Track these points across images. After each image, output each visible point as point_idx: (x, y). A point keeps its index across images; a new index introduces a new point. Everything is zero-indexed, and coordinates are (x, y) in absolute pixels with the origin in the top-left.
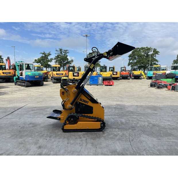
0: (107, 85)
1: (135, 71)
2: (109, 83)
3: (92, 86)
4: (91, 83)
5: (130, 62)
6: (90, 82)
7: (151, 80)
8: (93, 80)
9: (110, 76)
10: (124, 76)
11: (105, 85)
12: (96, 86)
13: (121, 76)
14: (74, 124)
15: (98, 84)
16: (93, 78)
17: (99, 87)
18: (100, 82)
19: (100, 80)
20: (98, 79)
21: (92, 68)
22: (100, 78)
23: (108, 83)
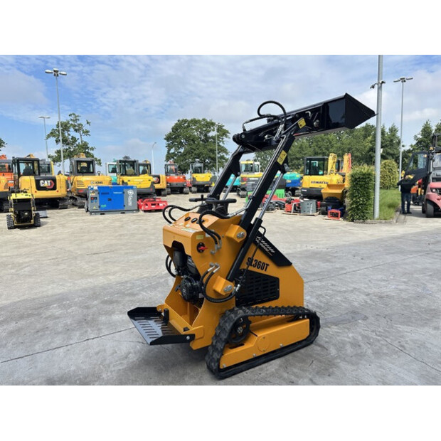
0: (150, 211)
1: (198, 173)
2: (154, 205)
3: (107, 216)
4: (104, 208)
5: (171, 152)
6: (101, 203)
7: (236, 193)
8: (110, 200)
9: (148, 185)
10: (175, 186)
11: (145, 211)
12: (118, 216)
13: (168, 187)
14: (242, 345)
15: (126, 208)
16: (108, 193)
17: (127, 216)
18: (130, 204)
19: (130, 199)
20: (125, 195)
21: (281, 163)
22: (131, 192)
23: (152, 205)
